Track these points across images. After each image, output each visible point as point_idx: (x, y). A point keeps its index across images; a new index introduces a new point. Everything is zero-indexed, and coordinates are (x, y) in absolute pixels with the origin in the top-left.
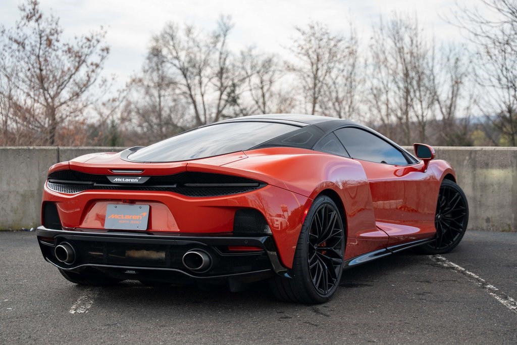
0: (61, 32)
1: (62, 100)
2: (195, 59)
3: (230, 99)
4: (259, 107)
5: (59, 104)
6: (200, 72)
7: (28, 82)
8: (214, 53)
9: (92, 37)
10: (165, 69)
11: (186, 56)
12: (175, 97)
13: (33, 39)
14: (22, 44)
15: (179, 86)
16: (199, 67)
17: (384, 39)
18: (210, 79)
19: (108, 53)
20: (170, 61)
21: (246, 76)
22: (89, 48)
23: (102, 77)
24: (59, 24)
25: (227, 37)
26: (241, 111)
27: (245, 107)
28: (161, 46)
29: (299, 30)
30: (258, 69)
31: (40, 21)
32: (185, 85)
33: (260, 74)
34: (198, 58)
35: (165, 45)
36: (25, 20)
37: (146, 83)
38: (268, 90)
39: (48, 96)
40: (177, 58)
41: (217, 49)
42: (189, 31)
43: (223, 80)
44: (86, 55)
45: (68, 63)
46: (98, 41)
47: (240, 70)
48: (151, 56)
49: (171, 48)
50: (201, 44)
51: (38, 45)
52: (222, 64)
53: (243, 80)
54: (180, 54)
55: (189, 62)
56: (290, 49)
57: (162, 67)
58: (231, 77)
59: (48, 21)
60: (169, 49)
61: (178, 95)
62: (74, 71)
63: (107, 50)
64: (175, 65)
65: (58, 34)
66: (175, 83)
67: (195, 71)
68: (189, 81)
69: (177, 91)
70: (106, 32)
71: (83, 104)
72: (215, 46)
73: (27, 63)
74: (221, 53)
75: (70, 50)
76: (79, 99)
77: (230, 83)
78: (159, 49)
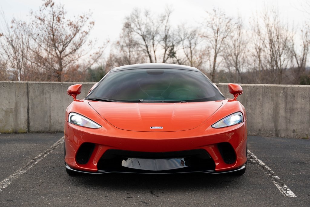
0: (66, 13)
1: (66, 53)
2: (150, 30)
3: (171, 54)
4: (188, 59)
5: (64, 55)
6: (153, 38)
7: (46, 43)
8: (162, 26)
9: (84, 16)
10: (133, 36)
11: (145, 28)
12: (139, 52)
13: (49, 17)
14: (43, 20)
15: (141, 46)
16: (153, 34)
17: (258, 19)
18: (159, 42)
19: (94, 25)
20: (136, 31)
21: (180, 40)
22: (82, 22)
23: (89, 40)
24: (64, 8)
25: (169, 17)
26: (178, 60)
27: (180, 58)
28: (130, 22)
29: (207, 12)
30: (188, 36)
31: (53, 7)
32: (144, 45)
33: (190, 39)
34: (152, 29)
35: (132, 22)
36: (45, 6)
37: (121, 44)
38: (194, 49)
39: (57, 51)
40: (140, 29)
41: (164, 24)
42: (147, 14)
43: (167, 42)
44: (81, 26)
45: (69, 31)
46: (88, 18)
47: (177, 36)
48: (125, 28)
49: (136, 23)
50: (154, 21)
51: (52, 21)
52: (166, 33)
53: (179, 43)
54: (141, 27)
55: (147, 32)
56: (202, 24)
57: (131, 34)
58: (172, 41)
59: (58, 7)
60: (135, 24)
61: (140, 51)
62: (73, 36)
63: (93, 23)
64: (139, 33)
65: (64, 14)
66: (138, 44)
67: (151, 37)
68: (147, 43)
69: (140, 49)
70: (92, 13)
71: (78, 56)
72: (163, 22)
73: (46, 31)
74: (166, 27)
75: (71, 24)
76: (76, 53)
77: (171, 44)
78: (129, 24)
